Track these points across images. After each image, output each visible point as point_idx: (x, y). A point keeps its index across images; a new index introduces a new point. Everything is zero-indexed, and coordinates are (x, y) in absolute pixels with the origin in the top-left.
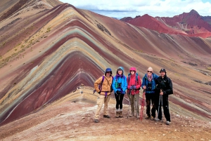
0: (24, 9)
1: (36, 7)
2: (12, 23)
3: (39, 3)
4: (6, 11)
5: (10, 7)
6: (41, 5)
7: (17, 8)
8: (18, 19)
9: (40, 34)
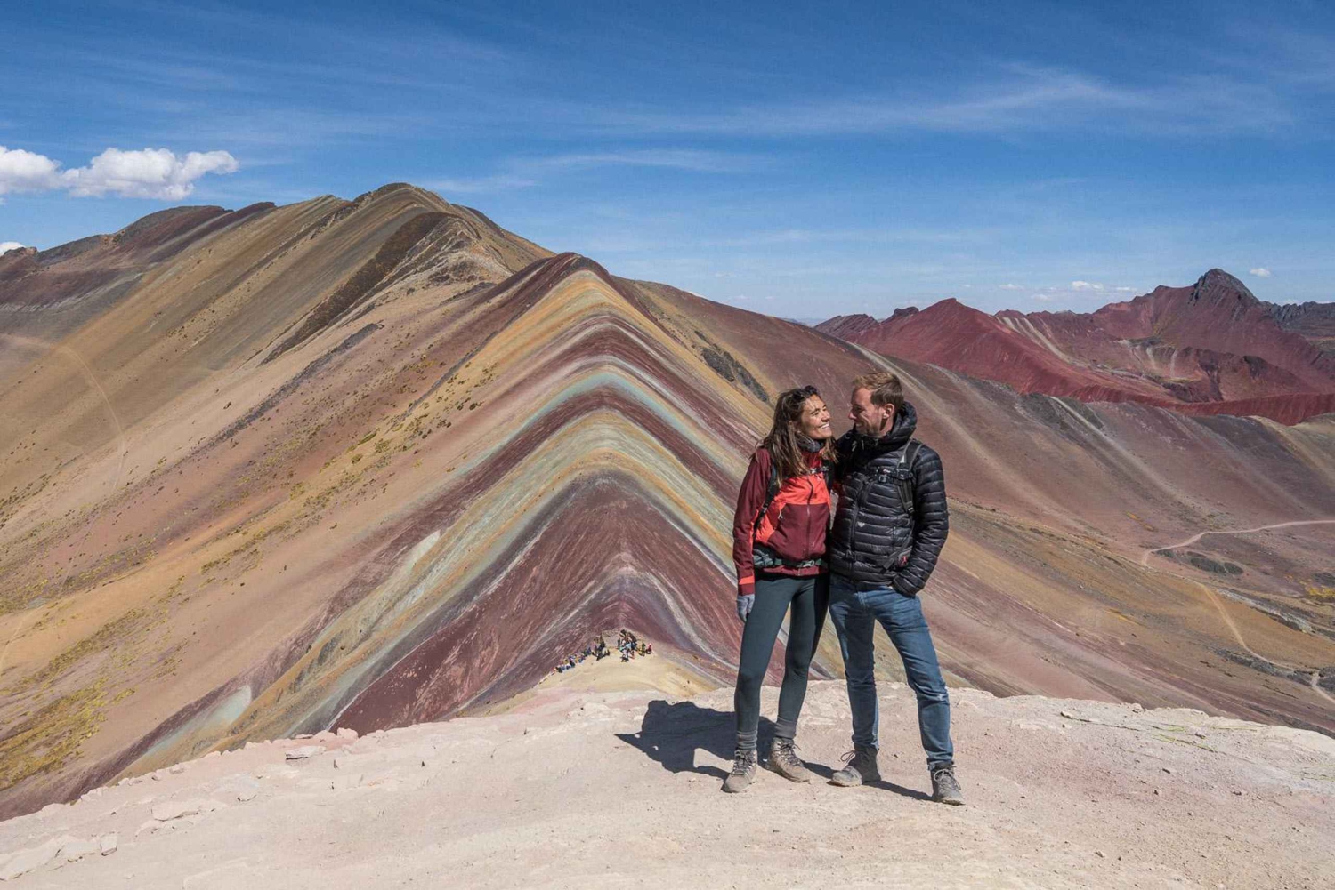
0: (396, 287)
1: (440, 278)
2: (346, 345)
3: (453, 258)
4: (325, 295)
5: (344, 279)
6: (462, 268)
7: (366, 284)
8: (371, 327)
9: (453, 391)
